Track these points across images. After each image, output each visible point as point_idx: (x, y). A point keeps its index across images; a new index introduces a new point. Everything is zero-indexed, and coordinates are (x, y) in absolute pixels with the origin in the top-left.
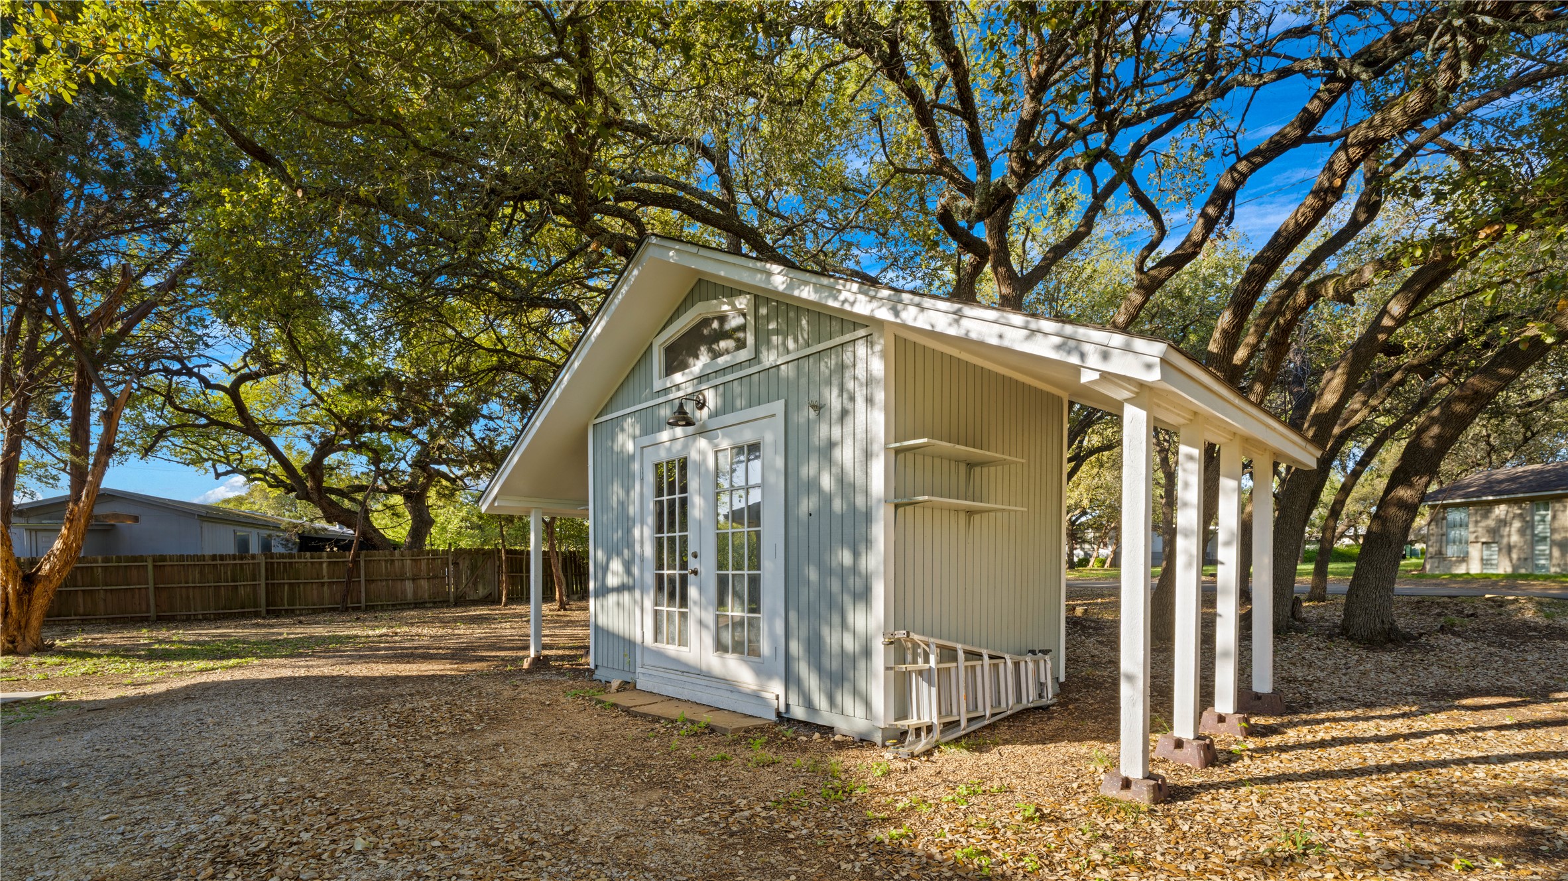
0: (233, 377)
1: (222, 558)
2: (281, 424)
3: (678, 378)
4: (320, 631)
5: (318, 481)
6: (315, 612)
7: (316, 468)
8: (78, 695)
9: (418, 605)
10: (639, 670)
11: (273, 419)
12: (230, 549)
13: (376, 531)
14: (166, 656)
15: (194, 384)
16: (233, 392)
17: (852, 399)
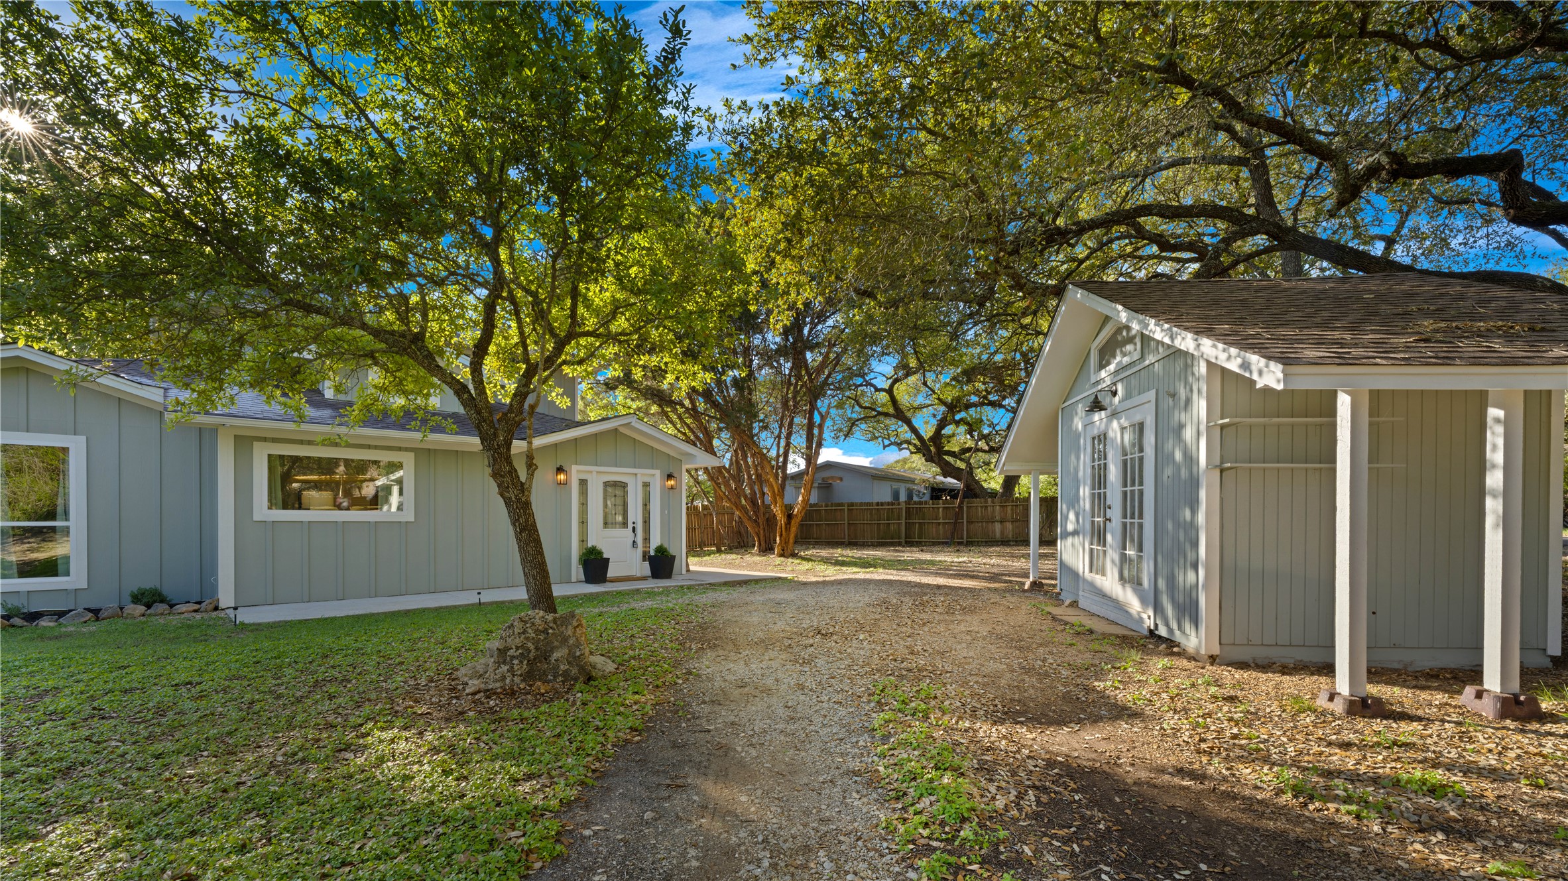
0: (890, 381)
1: (882, 504)
2: (920, 407)
3: (1103, 374)
4: (928, 556)
5: (939, 447)
6: (934, 544)
7: (937, 437)
8: (802, 578)
9: (1004, 543)
10: (1081, 593)
11: (916, 404)
12: (887, 497)
13: (977, 482)
14: (843, 564)
15: (869, 390)
16: (890, 391)
17: (1191, 391)
